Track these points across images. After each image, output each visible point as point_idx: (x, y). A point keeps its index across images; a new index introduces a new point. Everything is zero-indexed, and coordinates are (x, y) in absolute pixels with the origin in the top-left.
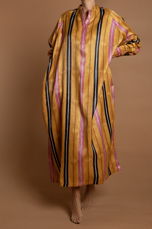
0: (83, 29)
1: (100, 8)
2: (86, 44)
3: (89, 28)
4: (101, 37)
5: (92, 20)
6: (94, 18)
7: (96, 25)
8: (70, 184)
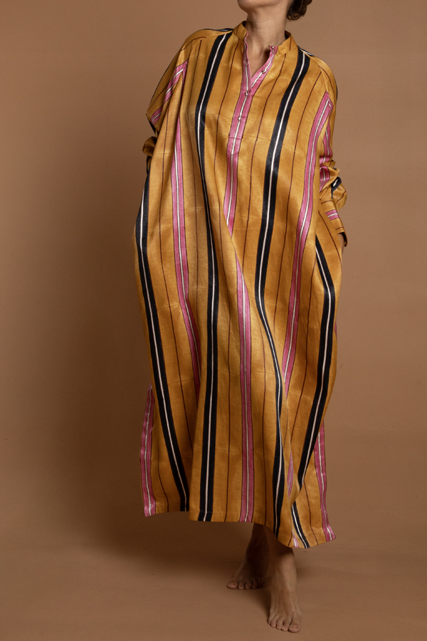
0: (242, 96)
1: (299, 48)
2: (244, 141)
3: (257, 97)
4: (289, 131)
5: (271, 76)
6: (277, 72)
7: (279, 94)
8: (218, 515)
